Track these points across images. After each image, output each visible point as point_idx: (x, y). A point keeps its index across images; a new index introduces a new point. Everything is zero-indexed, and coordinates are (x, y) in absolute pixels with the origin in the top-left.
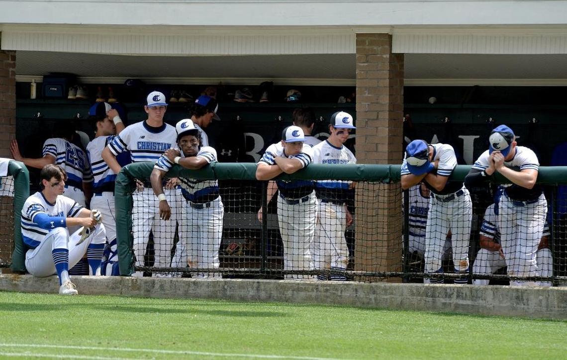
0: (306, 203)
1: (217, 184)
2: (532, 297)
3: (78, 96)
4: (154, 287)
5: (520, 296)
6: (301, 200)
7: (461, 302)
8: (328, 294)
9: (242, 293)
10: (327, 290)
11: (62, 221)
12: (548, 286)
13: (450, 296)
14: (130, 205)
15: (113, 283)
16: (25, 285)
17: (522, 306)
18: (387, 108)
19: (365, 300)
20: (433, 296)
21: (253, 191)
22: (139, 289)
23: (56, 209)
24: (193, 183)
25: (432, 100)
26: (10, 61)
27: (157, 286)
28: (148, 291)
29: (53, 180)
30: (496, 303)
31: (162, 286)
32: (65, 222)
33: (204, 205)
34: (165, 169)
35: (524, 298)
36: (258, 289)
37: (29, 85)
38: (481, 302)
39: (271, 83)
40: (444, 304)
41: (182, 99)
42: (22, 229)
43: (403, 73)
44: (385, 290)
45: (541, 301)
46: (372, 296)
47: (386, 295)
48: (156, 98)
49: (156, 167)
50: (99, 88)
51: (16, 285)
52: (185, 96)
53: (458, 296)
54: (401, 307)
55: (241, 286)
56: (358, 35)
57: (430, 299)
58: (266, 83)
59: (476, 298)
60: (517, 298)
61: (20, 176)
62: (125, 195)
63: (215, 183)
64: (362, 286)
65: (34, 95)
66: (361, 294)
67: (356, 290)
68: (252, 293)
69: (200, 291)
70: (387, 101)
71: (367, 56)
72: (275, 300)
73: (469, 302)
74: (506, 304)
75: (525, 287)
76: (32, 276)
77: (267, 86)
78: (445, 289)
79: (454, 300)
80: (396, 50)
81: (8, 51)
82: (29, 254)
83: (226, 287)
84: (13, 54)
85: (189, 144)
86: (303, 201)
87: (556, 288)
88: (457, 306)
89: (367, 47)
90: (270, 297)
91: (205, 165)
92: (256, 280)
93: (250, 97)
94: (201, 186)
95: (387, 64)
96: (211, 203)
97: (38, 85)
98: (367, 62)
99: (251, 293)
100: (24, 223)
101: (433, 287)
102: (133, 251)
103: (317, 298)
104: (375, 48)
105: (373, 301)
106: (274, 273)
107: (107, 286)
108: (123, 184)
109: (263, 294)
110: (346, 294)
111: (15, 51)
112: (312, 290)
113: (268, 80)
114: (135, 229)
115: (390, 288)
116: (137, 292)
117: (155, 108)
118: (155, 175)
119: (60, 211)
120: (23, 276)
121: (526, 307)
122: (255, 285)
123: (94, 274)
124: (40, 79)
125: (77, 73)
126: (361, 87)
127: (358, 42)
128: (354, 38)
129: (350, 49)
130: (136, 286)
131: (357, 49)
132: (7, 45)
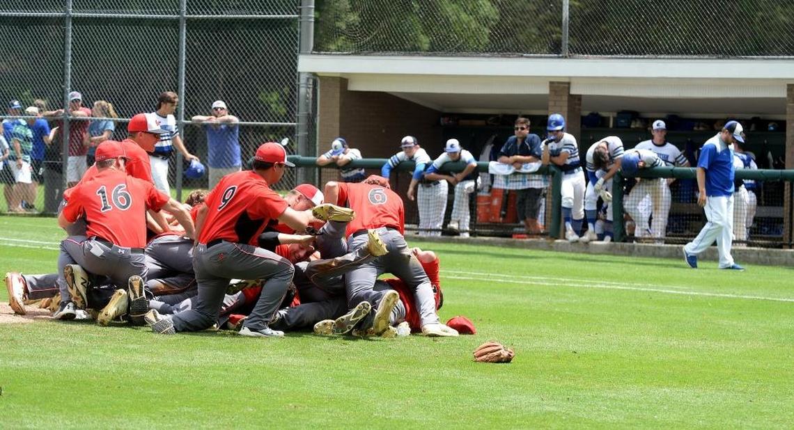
3: (637, 126)
8: (741, 256)
10: (740, 254)
15: (613, 247)
16: (557, 247)
22: (625, 251)
26: (577, 102)
27: (636, 249)
28: (631, 252)
31: (639, 250)
37: (609, 118)
41: (701, 129)
44: (776, 253)
46: (768, 258)
47: (776, 257)
48: (659, 124)
51: (552, 247)
52: (703, 126)
64: (762, 251)
65: (611, 125)
66: (761, 256)
69: (661, 253)
81: (576, 95)
97: (614, 118)
110: (752, 256)
111: (581, 95)
113: (757, 116)
117: (657, 130)
120: (557, 241)
124: (615, 114)
125: (637, 110)
126: (789, 120)
127: (788, 90)
128: (786, 87)
129: (783, 94)
130: (623, 249)
131: (788, 95)
132: (574, 91)
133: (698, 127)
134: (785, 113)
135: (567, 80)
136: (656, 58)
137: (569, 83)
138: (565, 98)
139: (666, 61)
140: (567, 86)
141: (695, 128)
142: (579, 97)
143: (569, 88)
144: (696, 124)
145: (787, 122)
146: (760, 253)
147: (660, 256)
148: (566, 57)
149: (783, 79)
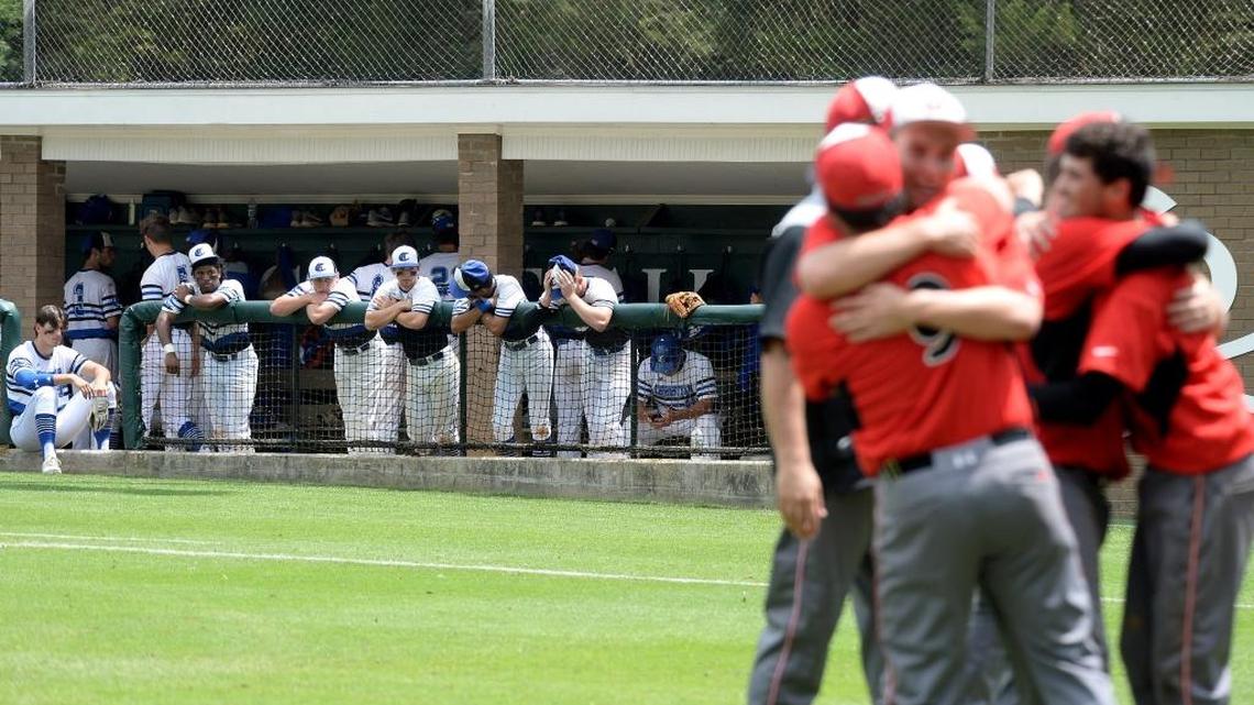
0: (365, 353)
1: (246, 329)
2: (605, 473)
3: (180, 220)
4: (163, 463)
5: (591, 473)
6: (359, 350)
7: (524, 480)
9: (267, 471)
10: (367, 467)
11: (49, 379)
12: (624, 457)
13: (511, 473)
14: (137, 357)
15: (117, 460)
16: (13, 462)
17: (594, 485)
18: (495, 231)
19: (413, 480)
20: (491, 473)
21: (281, 337)
22: (145, 467)
23: (52, 364)
24: (212, 327)
25: (609, 222)
26: (56, 175)
27: (167, 463)
28: (157, 469)
29: (48, 326)
30: (564, 481)
31: (172, 463)
32: (52, 380)
33: (229, 357)
34: (175, 310)
35: (597, 474)
36: (286, 465)
38: (546, 480)
39: (415, 201)
40: (504, 483)
41: (304, 223)
42: (8, 391)
43: (522, 185)
44: (435, 465)
45: (614, 478)
46: (421, 474)
47: (437, 472)
49: (164, 308)
50: (208, 210)
53: (520, 473)
54: (453, 487)
55: (267, 462)
56: (460, 135)
57: (488, 477)
58: (408, 201)
59: (541, 473)
60: (588, 473)
61: (7, 320)
62: (131, 344)
63: (245, 328)
64: (409, 462)
65: (133, 219)
66: (408, 471)
67: (402, 466)
68: (279, 470)
70: (495, 222)
71: (471, 163)
72: (305, 480)
73: (533, 481)
74: (575, 482)
75: (597, 460)
76: (20, 450)
77: (408, 205)
78: (505, 463)
79: (516, 478)
80: (508, 154)
81: (54, 161)
82: (16, 421)
83: (248, 463)
84: (61, 164)
85: (206, 277)
86: (363, 350)
87: (633, 460)
88: (519, 485)
89: (471, 152)
90: (300, 477)
91: (223, 305)
92: (285, 455)
93: (390, 219)
94: (223, 332)
95: (495, 174)
96: (239, 354)
98: (471, 171)
99: (278, 472)
100: (10, 383)
101: (492, 462)
102: (141, 417)
103: (355, 477)
104: (481, 152)
105: (422, 480)
106: (306, 444)
107: (109, 463)
108: (128, 329)
109: (292, 473)
110: (390, 472)
111: (64, 162)
112: (350, 467)
114: (143, 389)
115: (442, 462)
116: (144, 470)
118: (161, 320)
119: (57, 367)
120: (12, 450)
121: (598, 485)
122: (283, 460)
123: (99, 448)
124: (139, 199)
125: (183, 190)
126: (464, 204)
127: (460, 146)
128: (456, 141)
129: (451, 154)
130: (142, 463)
131: (460, 155)
132: (49, 154)
133: (300, 221)
134: (455, 190)
135: (35, 133)
136: (208, 88)
137: (39, 139)
138: (33, 168)
139: (226, 92)
140: (35, 143)
141: (294, 223)
142: (60, 166)
143: (39, 148)
144: (295, 214)
145: (460, 207)
146: (405, 466)
147: (214, 476)
148: (31, 87)
149: (450, 124)
